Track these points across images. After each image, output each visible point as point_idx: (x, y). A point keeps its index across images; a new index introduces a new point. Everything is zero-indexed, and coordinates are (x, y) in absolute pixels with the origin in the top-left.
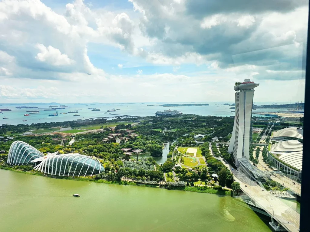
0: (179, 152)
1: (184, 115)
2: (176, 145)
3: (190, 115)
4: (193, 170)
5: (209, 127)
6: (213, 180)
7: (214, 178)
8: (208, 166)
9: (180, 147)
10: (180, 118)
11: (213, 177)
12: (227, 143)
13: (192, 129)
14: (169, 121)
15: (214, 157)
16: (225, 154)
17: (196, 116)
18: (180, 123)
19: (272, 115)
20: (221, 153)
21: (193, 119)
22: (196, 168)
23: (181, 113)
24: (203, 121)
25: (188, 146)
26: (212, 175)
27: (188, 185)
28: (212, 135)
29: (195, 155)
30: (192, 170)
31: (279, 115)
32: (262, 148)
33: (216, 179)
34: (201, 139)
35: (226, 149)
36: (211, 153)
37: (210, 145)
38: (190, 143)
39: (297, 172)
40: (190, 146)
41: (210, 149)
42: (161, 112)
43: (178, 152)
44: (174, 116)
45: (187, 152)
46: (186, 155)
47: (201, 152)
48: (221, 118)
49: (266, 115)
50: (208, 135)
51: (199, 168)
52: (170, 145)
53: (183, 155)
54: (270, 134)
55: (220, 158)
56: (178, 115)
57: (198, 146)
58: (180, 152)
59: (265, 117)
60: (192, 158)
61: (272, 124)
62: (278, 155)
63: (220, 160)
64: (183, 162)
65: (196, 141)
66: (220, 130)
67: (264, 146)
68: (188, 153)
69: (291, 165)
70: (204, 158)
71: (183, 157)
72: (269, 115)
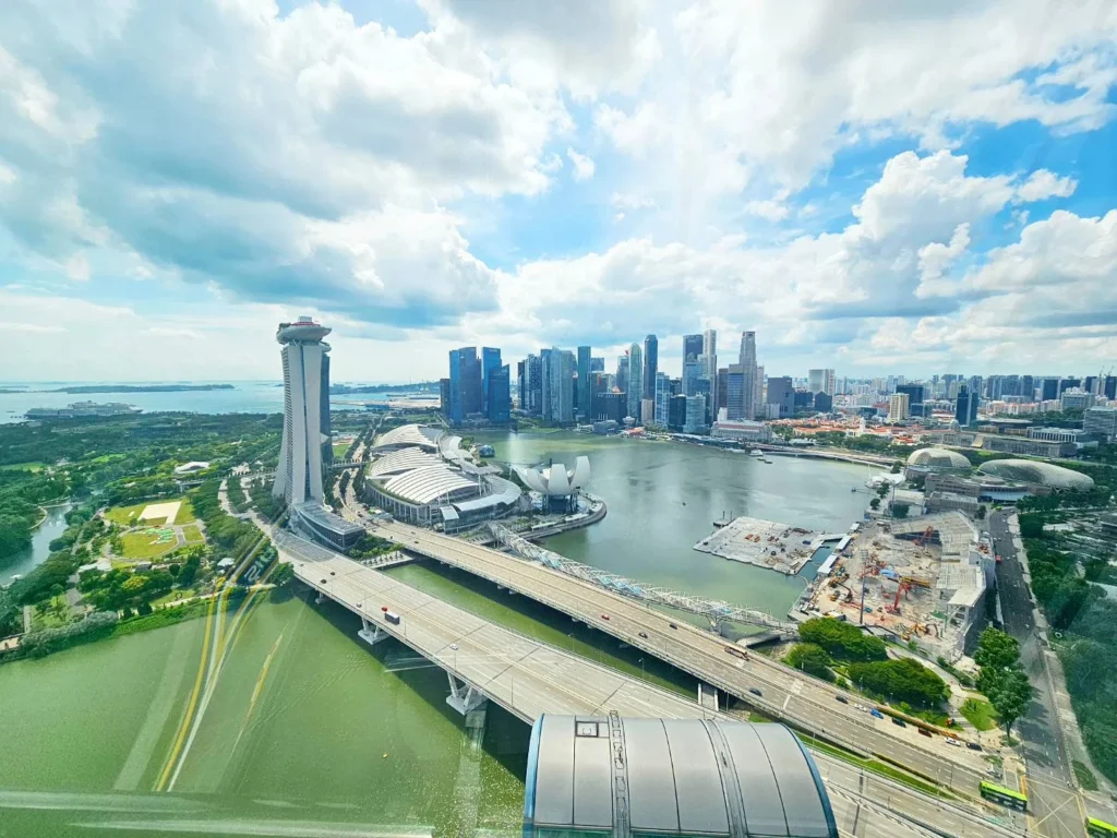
0: (107, 523)
1: (148, 415)
2: (101, 505)
3: (173, 414)
4: (153, 567)
5: (227, 442)
6: (221, 576)
7: (222, 571)
8: (209, 542)
9: (116, 509)
10: (133, 424)
11: (221, 568)
12: (273, 474)
13: (173, 450)
14: (84, 436)
15: (230, 514)
16: (262, 501)
17: (191, 416)
18: (126, 439)
19: (378, 406)
20: (254, 499)
21: (179, 424)
22: (170, 556)
23: (137, 409)
24: (211, 428)
25: (148, 500)
26: (219, 564)
27: (128, 615)
28: (232, 460)
29: (171, 520)
30: (150, 567)
31: (391, 404)
32: (353, 474)
33: (229, 571)
34: (197, 473)
35: (269, 487)
36: (225, 505)
37: (223, 486)
38: (157, 490)
39: (416, 507)
40: (157, 499)
41: (222, 496)
42: (52, 411)
43: (102, 523)
44: (107, 419)
45: (139, 519)
46: (137, 527)
47: (191, 508)
48: (264, 416)
49: (367, 406)
50: (222, 460)
51: (177, 554)
52: (76, 507)
53: (124, 530)
54: (371, 443)
55: (251, 514)
56: (125, 415)
57: (184, 493)
58: (112, 521)
59: (365, 409)
60: (157, 531)
61: (377, 421)
62: (383, 482)
63: (247, 520)
64: (118, 552)
65: (178, 482)
66: (255, 446)
67: (358, 466)
68: (144, 521)
69: (406, 496)
70: (200, 524)
71: (121, 535)
72: (372, 406)
